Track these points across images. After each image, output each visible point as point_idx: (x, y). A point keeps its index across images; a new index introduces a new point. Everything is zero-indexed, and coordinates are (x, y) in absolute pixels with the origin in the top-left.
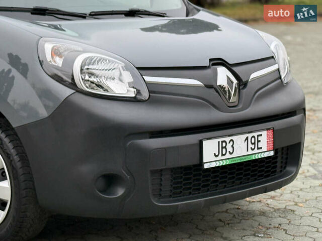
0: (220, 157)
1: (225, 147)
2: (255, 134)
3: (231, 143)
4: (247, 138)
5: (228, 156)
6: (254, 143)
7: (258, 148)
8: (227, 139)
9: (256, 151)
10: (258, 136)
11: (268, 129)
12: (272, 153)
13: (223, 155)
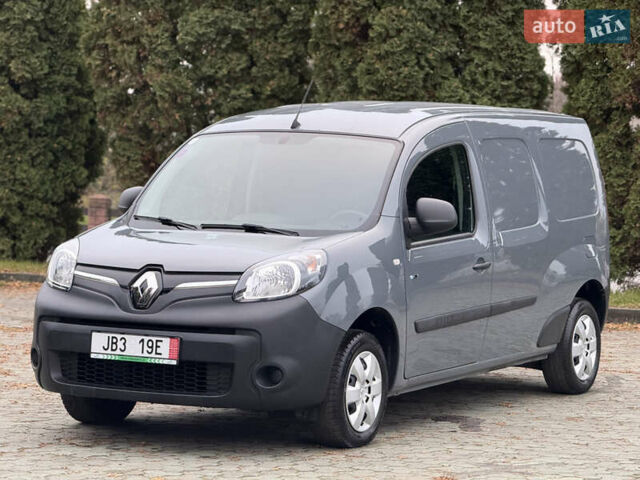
0: (109, 351)
1: (116, 343)
2: (154, 339)
3: (123, 341)
4: (142, 341)
5: (118, 352)
6: (152, 347)
7: (156, 353)
8: (119, 336)
9: (153, 355)
10: (157, 341)
11: (171, 337)
12: (174, 363)
13: (112, 350)
